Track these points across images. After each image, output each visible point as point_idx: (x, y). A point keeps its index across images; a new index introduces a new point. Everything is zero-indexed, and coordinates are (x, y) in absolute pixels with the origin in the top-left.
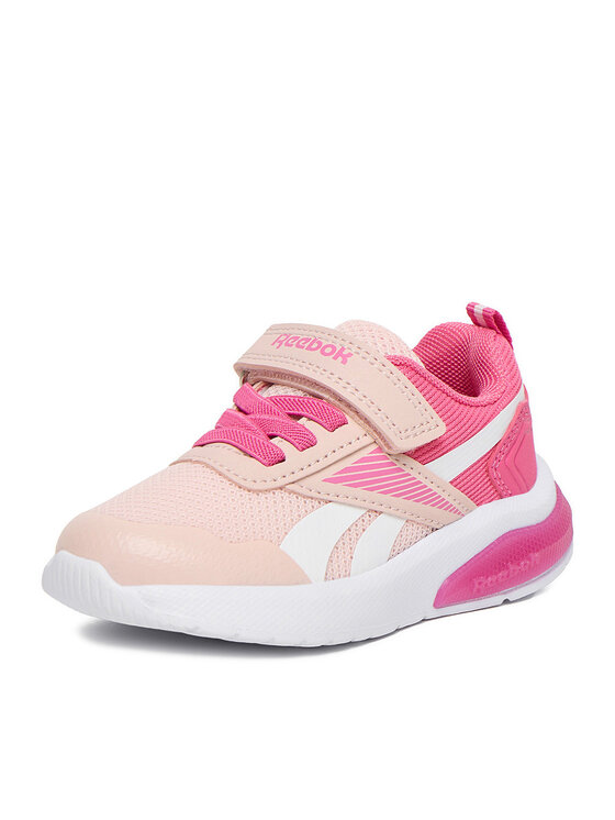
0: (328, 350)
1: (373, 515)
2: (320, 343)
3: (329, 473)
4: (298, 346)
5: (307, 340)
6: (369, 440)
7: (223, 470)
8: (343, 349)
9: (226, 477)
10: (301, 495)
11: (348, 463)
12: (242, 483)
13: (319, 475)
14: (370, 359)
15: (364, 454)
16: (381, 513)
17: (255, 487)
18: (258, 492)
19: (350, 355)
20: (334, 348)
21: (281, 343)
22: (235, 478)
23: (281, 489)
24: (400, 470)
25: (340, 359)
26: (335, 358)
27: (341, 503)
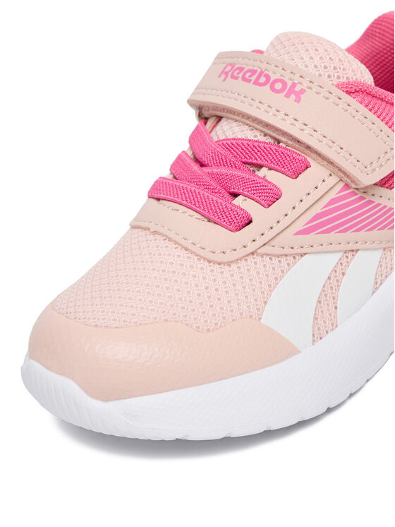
0: (278, 86)
1: (350, 255)
2: (268, 77)
3: (300, 226)
4: (244, 79)
5: (253, 72)
6: (334, 179)
7: (188, 244)
8: (294, 85)
9: (192, 252)
10: (275, 256)
11: (318, 209)
12: (211, 257)
13: (289, 229)
14: (324, 93)
15: (333, 195)
16: (357, 251)
17: (225, 258)
18: (229, 264)
19: (303, 91)
20: (284, 84)
21: (227, 74)
22: (201, 252)
23: (253, 253)
24: (370, 202)
25: (293, 97)
26: (287, 96)
27: (316, 253)
